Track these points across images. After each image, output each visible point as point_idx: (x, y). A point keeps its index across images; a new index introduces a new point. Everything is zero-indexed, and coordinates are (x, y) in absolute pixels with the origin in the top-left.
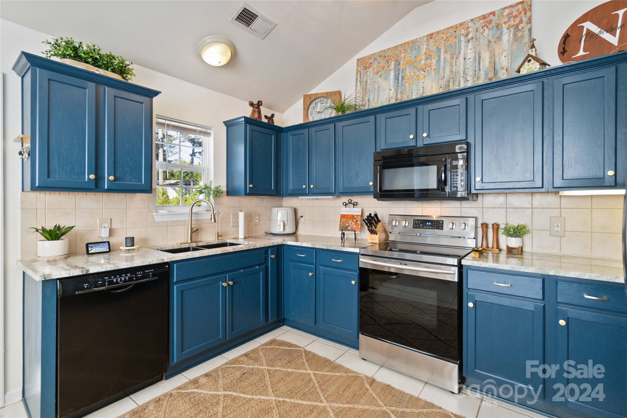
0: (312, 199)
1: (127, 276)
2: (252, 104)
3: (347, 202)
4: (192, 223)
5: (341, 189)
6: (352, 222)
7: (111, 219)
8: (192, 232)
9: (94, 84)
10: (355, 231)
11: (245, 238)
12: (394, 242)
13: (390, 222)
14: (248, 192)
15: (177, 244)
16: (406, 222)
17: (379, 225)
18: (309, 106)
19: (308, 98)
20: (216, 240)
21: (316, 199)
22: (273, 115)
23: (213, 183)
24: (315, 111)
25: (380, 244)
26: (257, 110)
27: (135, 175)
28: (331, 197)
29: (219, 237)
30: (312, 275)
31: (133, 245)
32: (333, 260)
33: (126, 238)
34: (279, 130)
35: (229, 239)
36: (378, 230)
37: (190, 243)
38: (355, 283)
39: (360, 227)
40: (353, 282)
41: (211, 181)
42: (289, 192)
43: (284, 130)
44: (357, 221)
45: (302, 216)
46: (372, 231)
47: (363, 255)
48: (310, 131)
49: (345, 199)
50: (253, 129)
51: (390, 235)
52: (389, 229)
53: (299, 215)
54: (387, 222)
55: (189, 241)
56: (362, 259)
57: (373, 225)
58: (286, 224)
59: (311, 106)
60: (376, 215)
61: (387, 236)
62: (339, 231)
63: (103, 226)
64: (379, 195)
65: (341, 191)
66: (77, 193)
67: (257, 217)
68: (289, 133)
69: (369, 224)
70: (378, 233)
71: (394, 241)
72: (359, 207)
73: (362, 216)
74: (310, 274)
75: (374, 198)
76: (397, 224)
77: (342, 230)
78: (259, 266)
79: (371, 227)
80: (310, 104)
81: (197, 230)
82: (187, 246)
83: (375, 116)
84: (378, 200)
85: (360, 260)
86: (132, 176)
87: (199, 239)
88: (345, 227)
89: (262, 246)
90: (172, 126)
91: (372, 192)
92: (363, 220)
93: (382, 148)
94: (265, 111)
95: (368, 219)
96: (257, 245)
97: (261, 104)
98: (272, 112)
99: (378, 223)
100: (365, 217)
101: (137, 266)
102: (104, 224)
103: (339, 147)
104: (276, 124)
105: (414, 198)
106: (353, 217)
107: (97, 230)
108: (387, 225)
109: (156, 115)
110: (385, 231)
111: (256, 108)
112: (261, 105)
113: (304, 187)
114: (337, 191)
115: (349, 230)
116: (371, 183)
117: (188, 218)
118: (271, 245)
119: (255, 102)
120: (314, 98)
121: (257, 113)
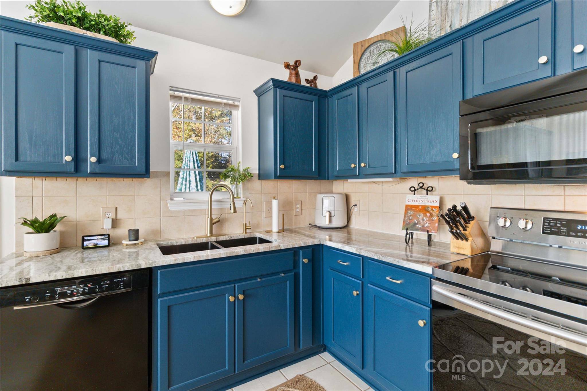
0: (368, 182)
1: (88, 286)
2: (287, 66)
3: (417, 187)
4: (213, 213)
5: (404, 167)
6: (424, 216)
7: (116, 208)
8: (212, 224)
9: (72, 47)
10: (428, 231)
11: (280, 232)
12: (500, 256)
13: (493, 219)
14: (278, 174)
15: (194, 238)
16: (527, 223)
17: (472, 226)
18: (361, 57)
19: (360, 46)
20: (243, 233)
21: (373, 182)
22: (315, 78)
23: (241, 165)
24: (369, 62)
25: (472, 258)
26: (294, 72)
27: (126, 156)
28: (391, 179)
29: (247, 230)
30: (357, 294)
31: (137, 239)
32: (387, 278)
33: (129, 230)
34: (323, 95)
35: (259, 232)
36: (469, 233)
37: (209, 237)
38: (425, 324)
39: (437, 225)
40: (421, 323)
41: (240, 163)
42: (335, 174)
43: (328, 94)
44: (432, 215)
45: (355, 205)
46: (459, 235)
47: (438, 279)
48: (360, 89)
49: (414, 182)
50: (285, 95)
51: (493, 241)
52: (491, 232)
53: (352, 202)
54: (487, 219)
55: (209, 235)
56: (437, 288)
57: (458, 224)
58: (333, 215)
59: (364, 57)
60: (465, 208)
61: (487, 243)
62: (403, 229)
63: (107, 216)
64: (470, 175)
65: (405, 170)
66: (44, 179)
67: (298, 206)
68: (335, 97)
69: (452, 223)
70: (470, 239)
71: (501, 253)
72: (436, 195)
73: (441, 207)
74: (355, 293)
75: (461, 179)
76: (508, 224)
77: (407, 229)
78: (284, 274)
79: (457, 227)
80: (363, 54)
81: (218, 221)
82: (204, 240)
83: (463, 43)
84: (469, 183)
85: (434, 288)
86: (122, 156)
87: (224, 232)
88: (411, 224)
89: (288, 247)
90: (191, 100)
91: (457, 170)
92: (442, 215)
93: (476, 93)
94: (305, 75)
95: (450, 214)
96: (281, 245)
97: (298, 64)
98: (315, 75)
99: (469, 221)
100: (446, 211)
101: (100, 273)
102: (108, 214)
103: (401, 104)
104: (319, 87)
105: (529, 178)
106: (425, 209)
107: (100, 220)
108: (487, 223)
109: (170, 87)
110: (483, 234)
111: (292, 69)
112: (300, 65)
113: (353, 166)
114: (398, 170)
115: (418, 230)
116: (455, 155)
117: (207, 207)
118: (303, 245)
119: (292, 63)
120: (367, 45)
121: (294, 76)
